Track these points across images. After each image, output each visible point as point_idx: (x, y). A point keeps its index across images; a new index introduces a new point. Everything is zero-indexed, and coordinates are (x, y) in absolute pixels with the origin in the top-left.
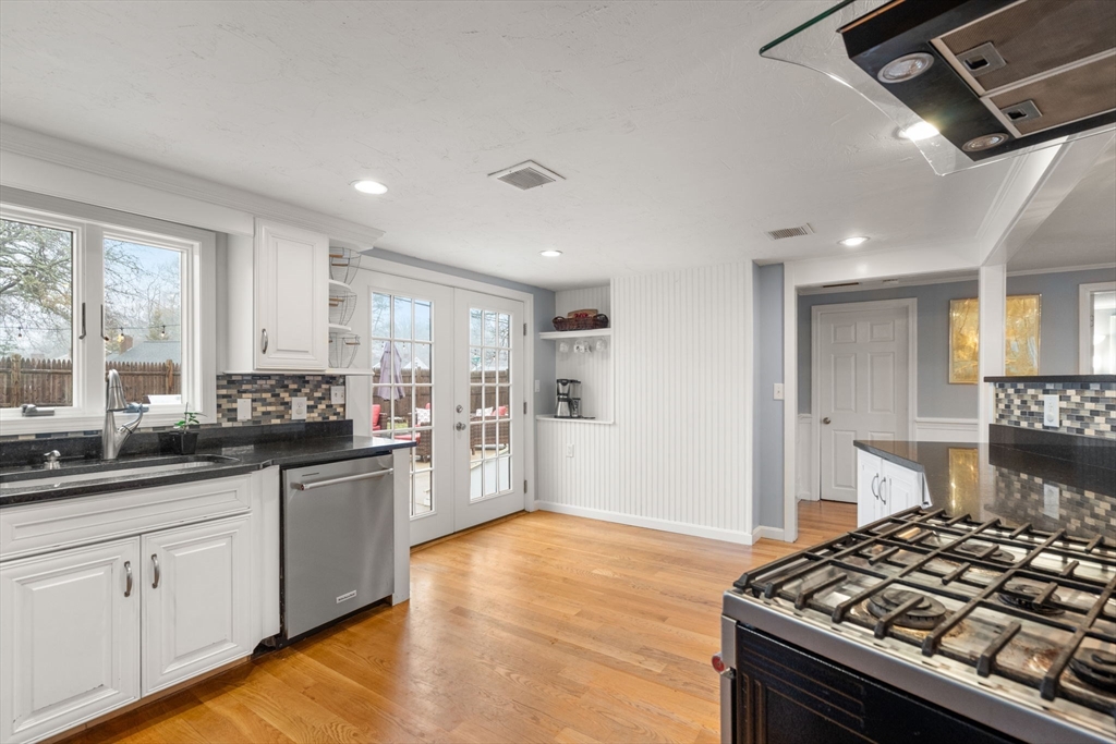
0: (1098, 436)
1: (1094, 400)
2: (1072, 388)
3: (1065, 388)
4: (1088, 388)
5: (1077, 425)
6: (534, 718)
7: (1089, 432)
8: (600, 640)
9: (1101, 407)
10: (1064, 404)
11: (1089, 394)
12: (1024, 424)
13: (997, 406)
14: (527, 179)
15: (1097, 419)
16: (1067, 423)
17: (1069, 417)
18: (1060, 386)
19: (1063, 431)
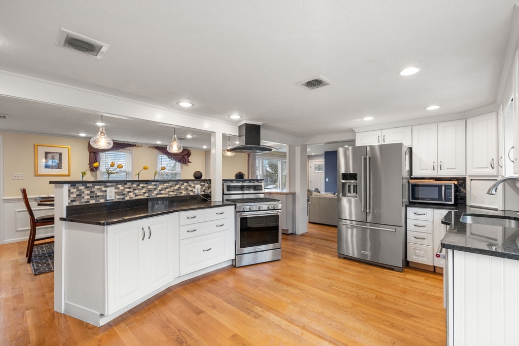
0: (131, 199)
1: (128, 188)
2: (120, 184)
3: (117, 185)
4: (126, 184)
5: (122, 197)
6: (308, 297)
7: (127, 198)
8: (278, 325)
9: (131, 190)
10: (117, 190)
11: (126, 186)
12: (92, 202)
13: (69, 196)
14: (315, 83)
15: (130, 194)
16: (118, 197)
17: (118, 195)
18: (115, 184)
19: (116, 200)
